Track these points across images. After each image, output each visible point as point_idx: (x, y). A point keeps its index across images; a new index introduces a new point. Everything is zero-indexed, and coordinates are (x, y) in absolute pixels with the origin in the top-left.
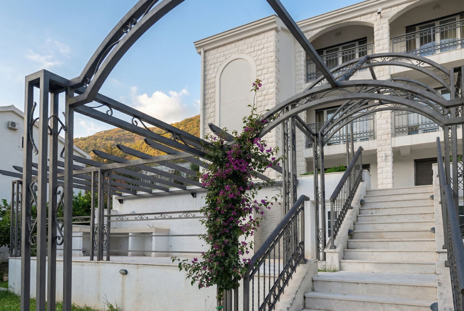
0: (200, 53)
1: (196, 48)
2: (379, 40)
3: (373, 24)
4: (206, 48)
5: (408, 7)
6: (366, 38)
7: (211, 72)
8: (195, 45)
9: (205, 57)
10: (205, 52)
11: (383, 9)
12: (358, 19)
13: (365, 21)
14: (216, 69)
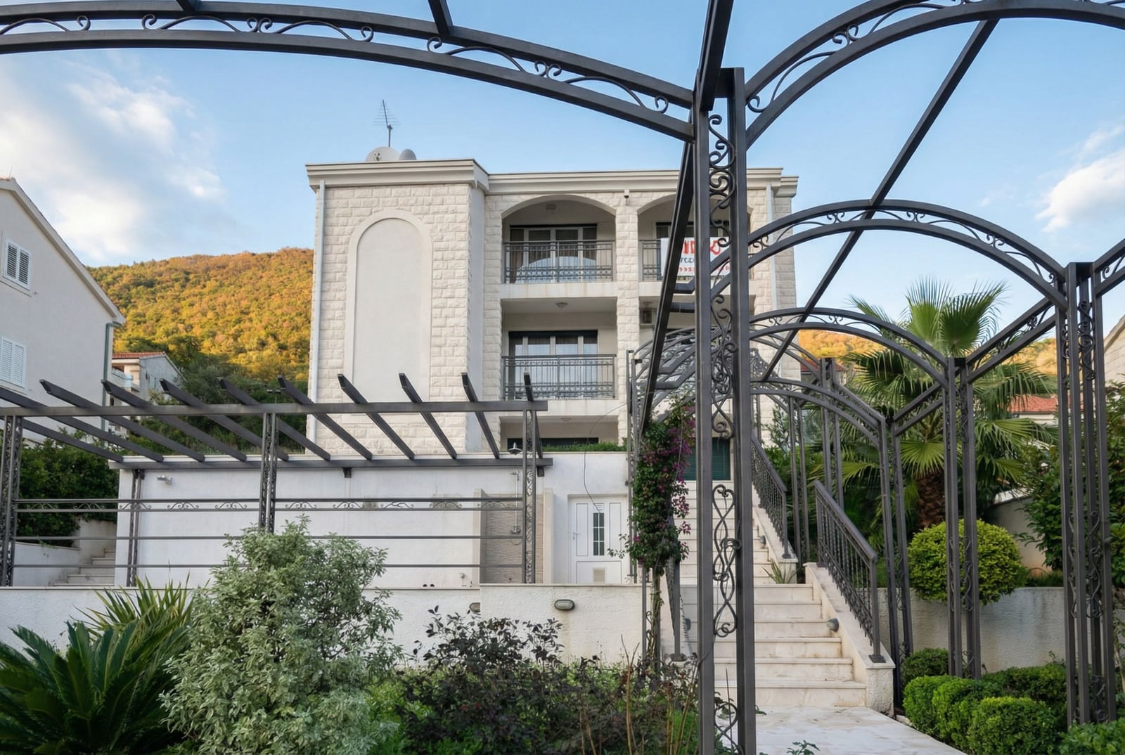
0: (316, 188)
1: (310, 177)
2: (625, 238)
3: (615, 211)
4: (329, 183)
5: (664, 198)
6: (596, 225)
7: (336, 230)
8: (308, 171)
9: (326, 198)
10: (327, 188)
11: (631, 191)
12: (588, 196)
13: (603, 202)
14: (348, 229)
